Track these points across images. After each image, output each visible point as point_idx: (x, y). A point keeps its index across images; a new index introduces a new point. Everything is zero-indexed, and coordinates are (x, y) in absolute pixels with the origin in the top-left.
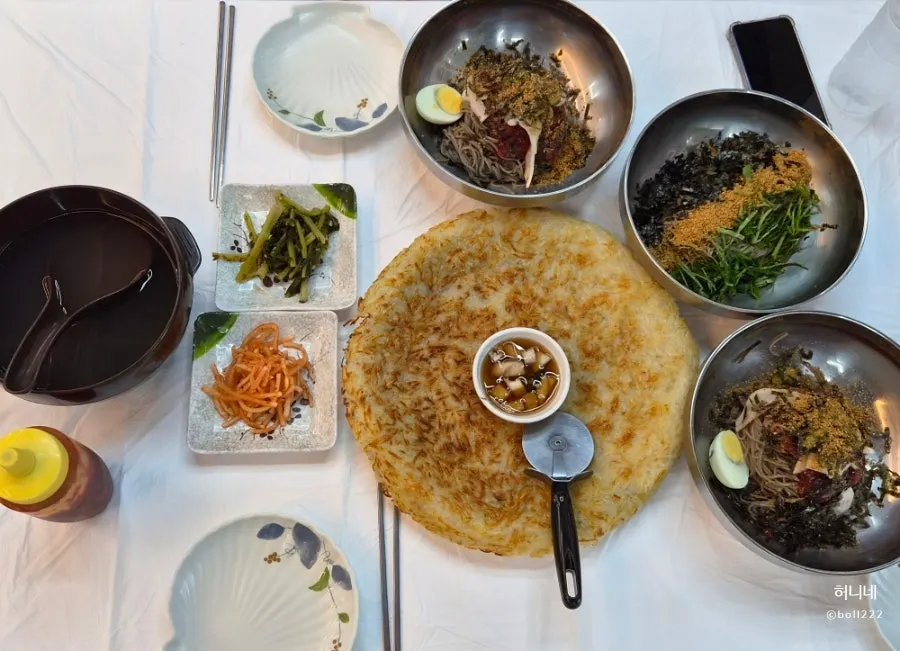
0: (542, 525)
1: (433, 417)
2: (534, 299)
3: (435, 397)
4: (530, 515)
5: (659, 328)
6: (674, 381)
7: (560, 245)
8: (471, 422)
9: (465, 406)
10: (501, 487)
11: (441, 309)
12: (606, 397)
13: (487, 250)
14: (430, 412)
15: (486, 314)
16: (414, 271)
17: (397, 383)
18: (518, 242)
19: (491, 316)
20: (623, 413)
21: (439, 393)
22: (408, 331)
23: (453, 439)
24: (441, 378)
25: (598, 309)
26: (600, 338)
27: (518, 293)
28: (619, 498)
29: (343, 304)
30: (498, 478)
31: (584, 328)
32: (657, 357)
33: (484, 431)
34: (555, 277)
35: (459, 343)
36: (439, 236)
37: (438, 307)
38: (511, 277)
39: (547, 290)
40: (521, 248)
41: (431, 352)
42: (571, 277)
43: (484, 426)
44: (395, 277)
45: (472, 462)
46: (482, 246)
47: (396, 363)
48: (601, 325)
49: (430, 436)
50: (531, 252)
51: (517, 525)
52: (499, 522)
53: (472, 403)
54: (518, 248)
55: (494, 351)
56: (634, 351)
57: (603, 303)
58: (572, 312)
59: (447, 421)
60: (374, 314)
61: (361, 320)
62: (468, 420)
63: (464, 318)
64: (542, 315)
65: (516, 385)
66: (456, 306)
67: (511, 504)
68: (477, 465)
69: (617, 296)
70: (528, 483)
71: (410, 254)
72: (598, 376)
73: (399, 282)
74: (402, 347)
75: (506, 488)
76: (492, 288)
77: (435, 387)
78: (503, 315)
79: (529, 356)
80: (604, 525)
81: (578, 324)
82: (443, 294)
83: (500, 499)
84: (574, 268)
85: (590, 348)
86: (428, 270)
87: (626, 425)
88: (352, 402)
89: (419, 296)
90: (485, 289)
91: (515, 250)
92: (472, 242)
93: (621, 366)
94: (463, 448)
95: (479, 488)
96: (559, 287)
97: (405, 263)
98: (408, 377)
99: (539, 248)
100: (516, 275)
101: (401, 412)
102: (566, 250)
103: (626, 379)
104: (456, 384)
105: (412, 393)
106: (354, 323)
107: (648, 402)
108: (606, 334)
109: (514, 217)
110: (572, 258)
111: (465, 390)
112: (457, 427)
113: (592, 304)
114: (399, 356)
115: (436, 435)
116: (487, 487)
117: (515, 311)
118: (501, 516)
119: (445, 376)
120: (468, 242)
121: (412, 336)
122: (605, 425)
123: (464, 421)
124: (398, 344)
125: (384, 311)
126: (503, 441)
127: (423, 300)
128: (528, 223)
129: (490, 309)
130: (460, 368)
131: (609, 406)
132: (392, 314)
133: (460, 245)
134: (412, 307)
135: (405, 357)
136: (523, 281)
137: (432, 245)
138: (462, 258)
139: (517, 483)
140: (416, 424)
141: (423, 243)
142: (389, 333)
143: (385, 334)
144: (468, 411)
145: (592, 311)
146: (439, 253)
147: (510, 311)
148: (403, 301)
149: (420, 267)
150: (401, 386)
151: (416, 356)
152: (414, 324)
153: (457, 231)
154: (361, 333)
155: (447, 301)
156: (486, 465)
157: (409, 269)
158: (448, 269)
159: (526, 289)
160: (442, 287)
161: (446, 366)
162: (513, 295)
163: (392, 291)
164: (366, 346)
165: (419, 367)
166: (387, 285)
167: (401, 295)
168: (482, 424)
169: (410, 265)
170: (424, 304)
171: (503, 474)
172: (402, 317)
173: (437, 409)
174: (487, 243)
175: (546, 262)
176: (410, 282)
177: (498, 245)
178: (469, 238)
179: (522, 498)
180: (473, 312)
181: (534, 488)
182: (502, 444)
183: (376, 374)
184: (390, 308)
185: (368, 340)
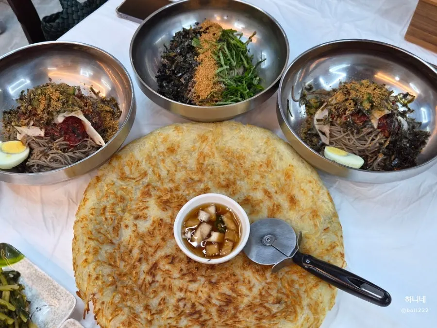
0: (316, 285)
1: (193, 305)
2: (171, 191)
3: (182, 295)
4: (303, 288)
5: (243, 139)
6: (278, 152)
7: (154, 154)
8: (215, 283)
9: (203, 280)
10: (271, 295)
11: (130, 247)
12: (259, 195)
13: (120, 193)
14: (189, 305)
15: (156, 225)
16: (92, 243)
17: (153, 311)
18: (131, 173)
19: (160, 223)
20: (276, 192)
21: (181, 290)
22: (125, 278)
23: (218, 303)
24: (172, 281)
25: (206, 162)
26: (223, 174)
27: (160, 197)
28: (328, 228)
29: (70, 308)
30: (264, 293)
31: (210, 178)
32: (258, 152)
33: (227, 279)
34: (168, 171)
35: (161, 253)
36: (86, 211)
37: (127, 249)
38: (147, 194)
39: (172, 181)
40: (136, 175)
41: (151, 274)
42: (176, 164)
43: (224, 277)
44: (84, 258)
45: (242, 303)
46: (115, 194)
47: (139, 302)
48: (216, 168)
49: (205, 317)
50: (142, 172)
51: (305, 302)
52: (295, 312)
53: (204, 274)
54: (135, 177)
55: (184, 233)
56: (244, 163)
57: (204, 158)
58: (196, 177)
59: (203, 299)
60: (95, 290)
61: (91, 303)
62: (214, 285)
63: (147, 238)
64: (184, 194)
65: (215, 236)
66: (136, 237)
67: (288, 297)
68: (246, 301)
69: (207, 147)
70: (280, 276)
71: (80, 237)
72: (244, 191)
73: (90, 258)
74: (132, 290)
75: (274, 293)
76: (144, 209)
77: (175, 289)
78: (165, 216)
79: (203, 216)
80: (338, 249)
81: (205, 179)
82: (122, 239)
83: (279, 301)
84: (172, 157)
85: (224, 183)
86: (100, 235)
87: (284, 196)
89: (110, 254)
90: (140, 214)
91: (134, 179)
92: (107, 197)
93: (248, 175)
94: (229, 301)
95: (263, 310)
96: (176, 173)
97: (81, 244)
98: (154, 303)
99: (144, 166)
100: (149, 190)
101: (174, 323)
102: (159, 154)
103: (257, 178)
104: (184, 275)
105: (167, 307)
106: (88, 310)
107: (279, 175)
108: (222, 170)
109: (115, 163)
110: (166, 154)
111: (193, 270)
112: (212, 295)
113: (200, 165)
114: (136, 296)
115: (207, 312)
116: (266, 304)
117: (169, 206)
118: (292, 308)
119: (174, 277)
120: (105, 200)
121: (130, 278)
122: (275, 207)
123: (211, 287)
124: (128, 291)
125: (99, 282)
126: (243, 272)
127: (114, 254)
128: (125, 159)
129: (156, 219)
130: (176, 264)
131: (266, 197)
132: (106, 279)
133: (102, 205)
134: (113, 263)
135: (140, 293)
136: (155, 189)
137: (87, 220)
138: (111, 211)
139: (275, 284)
140: (190, 320)
141: (81, 225)
142: (116, 291)
143: (114, 294)
144: (206, 280)
145: (204, 166)
146: (96, 220)
147: (166, 210)
148: (104, 266)
149: (93, 237)
150: (156, 310)
151: (145, 286)
152: (125, 271)
153: (92, 199)
154: (99, 309)
155: (128, 240)
156: (250, 295)
157: (88, 245)
158: (110, 223)
159: (161, 191)
160: (117, 236)
161: (168, 272)
162: (158, 201)
163: (91, 266)
164: (111, 312)
165: (154, 289)
166: (85, 267)
167: (99, 263)
168: (221, 277)
169: (86, 243)
170: (118, 255)
171: (263, 288)
172: (113, 275)
173: (190, 299)
174: (115, 190)
175: (156, 169)
176: (96, 251)
177: (122, 185)
178: (103, 196)
179: (287, 287)
180: (148, 231)
181: (286, 275)
182: (243, 274)
183: (135, 320)
184: (100, 277)
185: (108, 308)
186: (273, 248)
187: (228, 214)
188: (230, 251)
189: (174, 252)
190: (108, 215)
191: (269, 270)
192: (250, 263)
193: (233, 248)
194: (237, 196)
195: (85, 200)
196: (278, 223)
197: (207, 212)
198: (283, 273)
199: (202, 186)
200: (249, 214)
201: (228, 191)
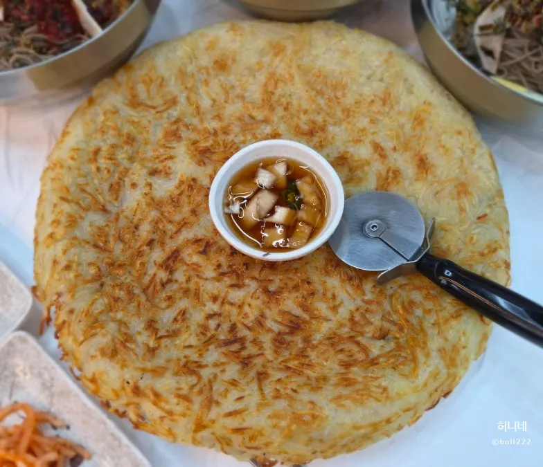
0: (457, 316)
1: (233, 328)
2: (215, 133)
3: (215, 307)
4: (432, 318)
5: (345, 53)
6: (406, 80)
7: (191, 69)
8: (274, 293)
9: (254, 285)
10: (372, 323)
11: (135, 221)
12: (363, 152)
13: (127, 129)
14: (225, 327)
15: (185, 187)
16: (67, 208)
17: (162, 333)
18: (150, 98)
19: (192, 184)
20: (395, 149)
21: (215, 299)
22: (120, 272)
23: (276, 328)
24: (201, 282)
25: (278, 92)
26: (306, 112)
27: (195, 143)
28: (485, 215)
29: (22, 312)
30: (357, 318)
31: (282, 118)
32: (369, 78)
33: (296, 288)
34: (214, 101)
35: (187, 234)
36: (64, 153)
37: (132, 222)
38: (174, 135)
39: (218, 117)
40: (158, 101)
41: (167, 268)
42: (227, 90)
43: (291, 284)
44: (49, 230)
45: (318, 331)
46: (118, 129)
47: (138, 314)
48: (295, 102)
49: (251, 350)
50: (169, 97)
51: (434, 344)
52: (414, 360)
53: (257, 276)
54: (155, 105)
55: (227, 205)
56: (344, 95)
57: (276, 83)
58: (259, 115)
59: (252, 317)
60: (62, 287)
62: (272, 296)
63: (168, 208)
64: (236, 140)
65: (281, 214)
66: (148, 205)
67: (401, 329)
68: (325, 328)
69: (282, 65)
70: (389, 292)
71: (46, 196)
72: (338, 143)
73: (60, 231)
74: (130, 293)
75: (376, 320)
76: (166, 159)
77: (205, 297)
78: (201, 173)
79: (264, 178)
80: (501, 253)
81: (275, 119)
82: (124, 207)
83: (383, 336)
84: (222, 78)
85: (306, 128)
86: (85, 195)
87: (408, 155)
88: (128, 405)
89: (100, 228)
90: (160, 166)
91: (154, 108)
92: (103, 132)
93: (348, 116)
94: (295, 326)
95: (355, 348)
96: (227, 105)
97: (48, 209)
98: (166, 317)
99: (173, 88)
100: (178, 129)
101: (194, 357)
102: (200, 69)
103: (363, 122)
104: (223, 274)
105: (188, 327)
106: (49, 320)
107: (403, 120)
108: (305, 105)
109: (121, 76)
110: (212, 72)
111: (239, 267)
112: (267, 312)
113: (268, 95)
114: (135, 304)
115: (255, 342)
116: (359, 339)
117: (209, 158)
118: (409, 351)
119: (205, 277)
120: (99, 136)
121: (130, 272)
122: (391, 174)
123: (267, 300)
124: (122, 293)
125: (71, 275)
126: (323, 279)
127: (107, 229)
128: (140, 71)
129: (184, 178)
130: (212, 255)
131: (376, 156)
132: (84, 270)
133: (93, 145)
134: (101, 244)
135: (143, 298)
136: (189, 129)
137: (62, 167)
138: (108, 156)
139: (379, 303)
140: (223, 353)
141: (52, 174)
142: (100, 291)
143: (96, 297)
144: (260, 286)
145: (275, 98)
146: (79, 169)
147: (204, 163)
148: (83, 247)
149: (70, 198)
150: (168, 331)
151: (155, 286)
152: (122, 258)
153: (77, 133)
154: (64, 322)
155: (134, 208)
156: (333, 318)
157: (57, 210)
158: (105, 177)
159: (199, 132)
160: (117, 199)
161: (195, 267)
162: (193, 148)
163: (60, 246)
164: (84, 329)
165: (169, 294)
166: (48, 247)
167: (76, 242)
168: (286, 284)
169: (55, 205)
170: (113, 232)
171: (357, 309)
172: (99, 264)
173: (229, 316)
174: (119, 122)
175: (193, 96)
176: (73, 222)
177: (132, 116)
178: (96, 131)
179: (401, 312)
180: (171, 196)
181: (400, 291)
182: (325, 282)
183: (125, 347)
184: (74, 266)
185: (80, 321)
186: (381, 242)
187: (308, 179)
188: (304, 241)
189: (209, 235)
190: (103, 162)
191: (371, 279)
192: (339, 264)
193: (312, 235)
194: (326, 151)
195: (65, 134)
196: (394, 201)
197: (271, 171)
198: (395, 287)
199: (268, 130)
200: (345, 183)
201: (312, 141)
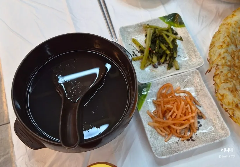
16: (228, 39)
22: (236, 69)
36: (232, 21)
44: (221, 44)
60: (220, 63)
61: (214, 68)
73: (224, 46)
74: (237, 77)
86: (233, 38)
88: (231, 109)
89: (234, 52)
106: (210, 71)
121: (238, 70)
124: (235, 75)
125: (224, 61)
132: (227, 61)
134: (233, 57)
137: (231, 25)
141: (226, 26)
142: (230, 71)
143: (228, 72)
146: (235, 29)
148: (229, 54)
149: (230, 37)
152: (237, 65)
153: (238, 17)
154: (218, 74)
157: (225, 39)
163: (223, 50)
164: (224, 79)
166: (219, 49)
167: (227, 51)
169: (225, 37)
170: (237, 54)
172: (231, 62)
176: (228, 45)
183: (236, 91)
184: (225, 59)
185: (224, 76)
195: (233, 15)
